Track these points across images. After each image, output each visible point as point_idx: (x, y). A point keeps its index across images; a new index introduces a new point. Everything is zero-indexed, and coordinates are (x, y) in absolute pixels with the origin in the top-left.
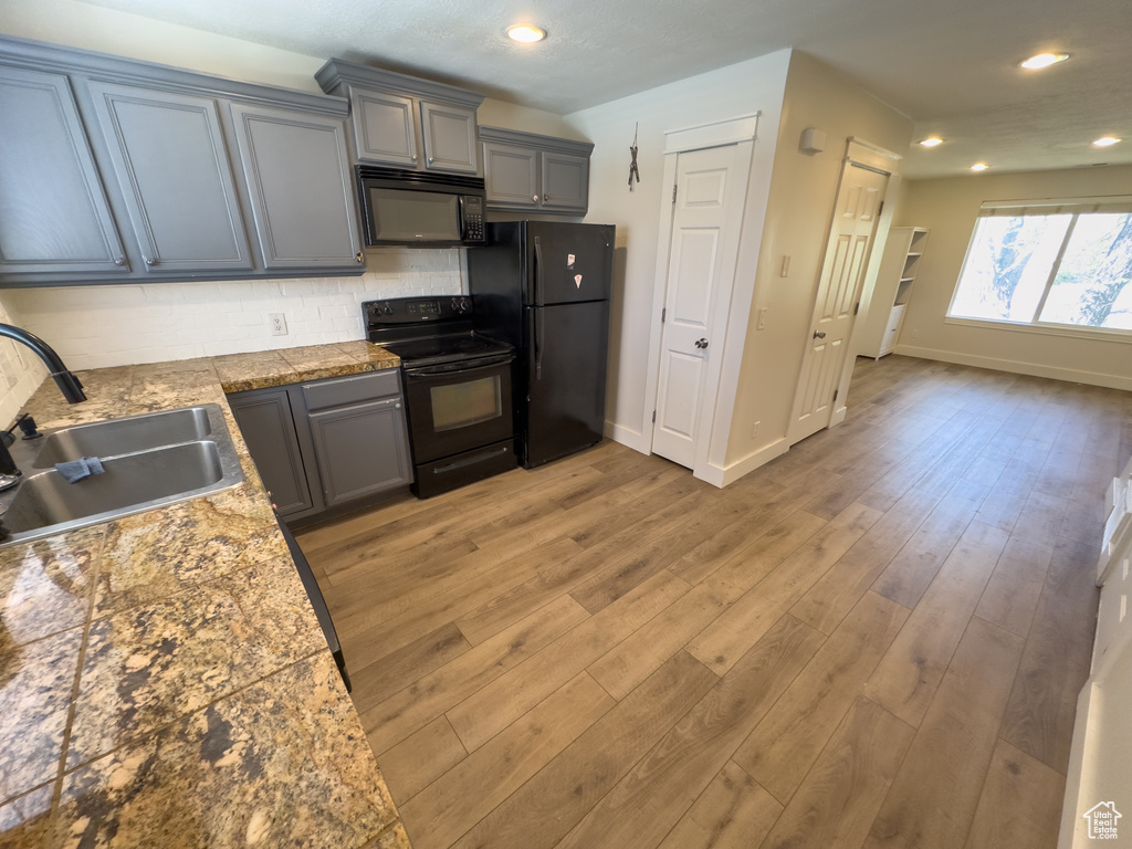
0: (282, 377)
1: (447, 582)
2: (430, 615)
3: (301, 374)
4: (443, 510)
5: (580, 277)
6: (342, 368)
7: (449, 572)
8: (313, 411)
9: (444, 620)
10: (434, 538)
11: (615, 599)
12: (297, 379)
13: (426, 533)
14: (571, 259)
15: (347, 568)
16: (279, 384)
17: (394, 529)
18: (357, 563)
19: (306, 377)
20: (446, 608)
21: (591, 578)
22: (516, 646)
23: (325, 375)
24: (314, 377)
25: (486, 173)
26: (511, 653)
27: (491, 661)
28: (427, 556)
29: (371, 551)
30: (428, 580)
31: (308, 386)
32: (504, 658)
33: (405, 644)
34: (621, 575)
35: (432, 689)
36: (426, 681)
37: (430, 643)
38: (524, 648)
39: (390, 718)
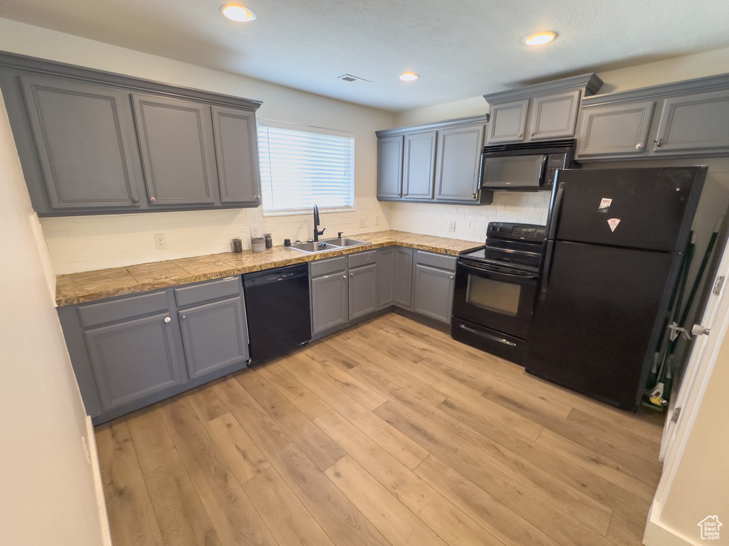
0: (412, 245)
1: (387, 358)
2: (364, 358)
3: (418, 245)
5: (618, 221)
6: (433, 248)
8: (419, 264)
9: (361, 361)
10: (420, 349)
11: (388, 422)
12: (416, 247)
13: (421, 344)
14: (605, 203)
15: (388, 332)
16: (410, 247)
17: (422, 337)
19: (420, 248)
20: (368, 361)
21: (405, 411)
22: (347, 384)
23: (426, 249)
24: (422, 248)
27: (337, 378)
28: (405, 349)
30: (387, 353)
31: (419, 252)
32: (339, 381)
33: (346, 355)
34: (412, 425)
35: (324, 365)
36: (328, 363)
37: (347, 360)
38: (346, 386)
39: (313, 359)
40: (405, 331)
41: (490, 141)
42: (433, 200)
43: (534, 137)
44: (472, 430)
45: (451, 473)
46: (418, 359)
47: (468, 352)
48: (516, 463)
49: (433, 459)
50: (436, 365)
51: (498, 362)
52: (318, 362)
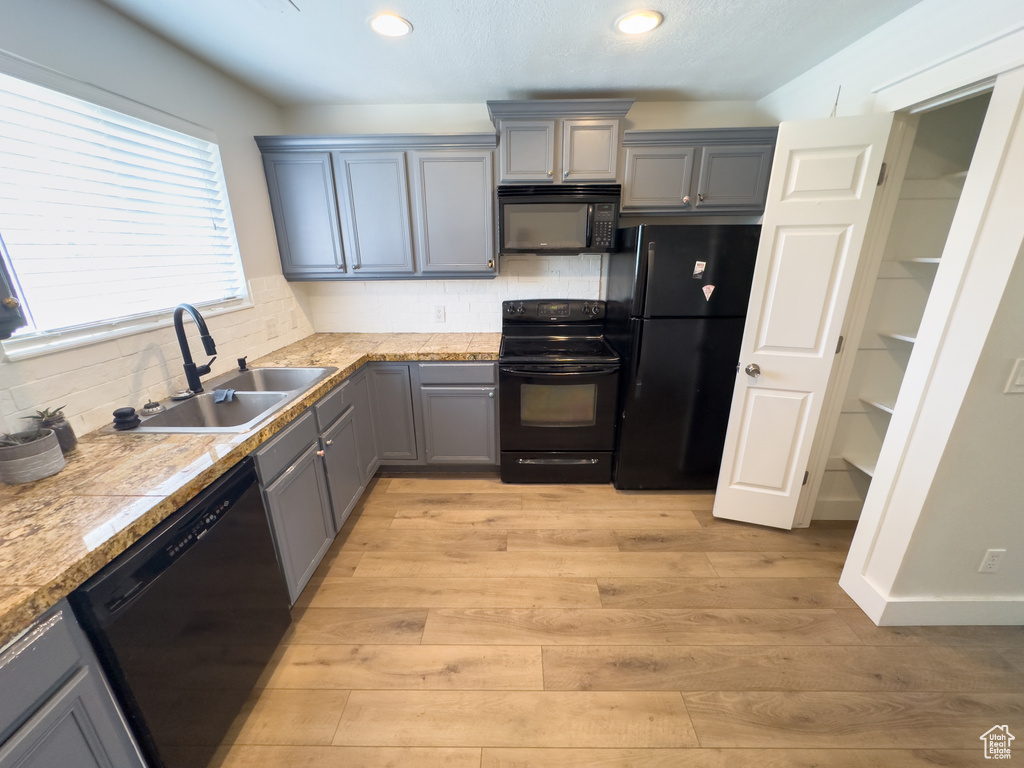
0: (405, 355)
1: (458, 569)
2: (421, 591)
3: (419, 355)
4: (510, 500)
5: (712, 288)
6: (449, 355)
7: (467, 560)
8: (425, 385)
9: (425, 602)
10: (483, 522)
11: (584, 688)
12: (415, 358)
13: (480, 514)
14: (700, 267)
15: (409, 518)
16: (403, 360)
17: (465, 500)
18: (418, 517)
19: (422, 358)
20: (435, 593)
21: (580, 645)
22: (452, 669)
23: (436, 358)
24: (428, 358)
25: (625, 180)
26: (441, 673)
27: (420, 669)
28: (465, 536)
29: (433, 512)
30: (447, 559)
31: (422, 365)
32: (432, 674)
33: (385, 605)
34: (615, 664)
35: (365, 660)
36: (367, 650)
37: (399, 617)
38: (454, 676)
39: (323, 663)
40: (431, 502)
41: (505, 177)
42: (416, 275)
43: (569, 178)
44: (668, 611)
45: (729, 701)
46: (502, 543)
47: (541, 495)
48: (742, 620)
49: (692, 699)
50: (529, 536)
51: (582, 492)
52: (343, 661)
